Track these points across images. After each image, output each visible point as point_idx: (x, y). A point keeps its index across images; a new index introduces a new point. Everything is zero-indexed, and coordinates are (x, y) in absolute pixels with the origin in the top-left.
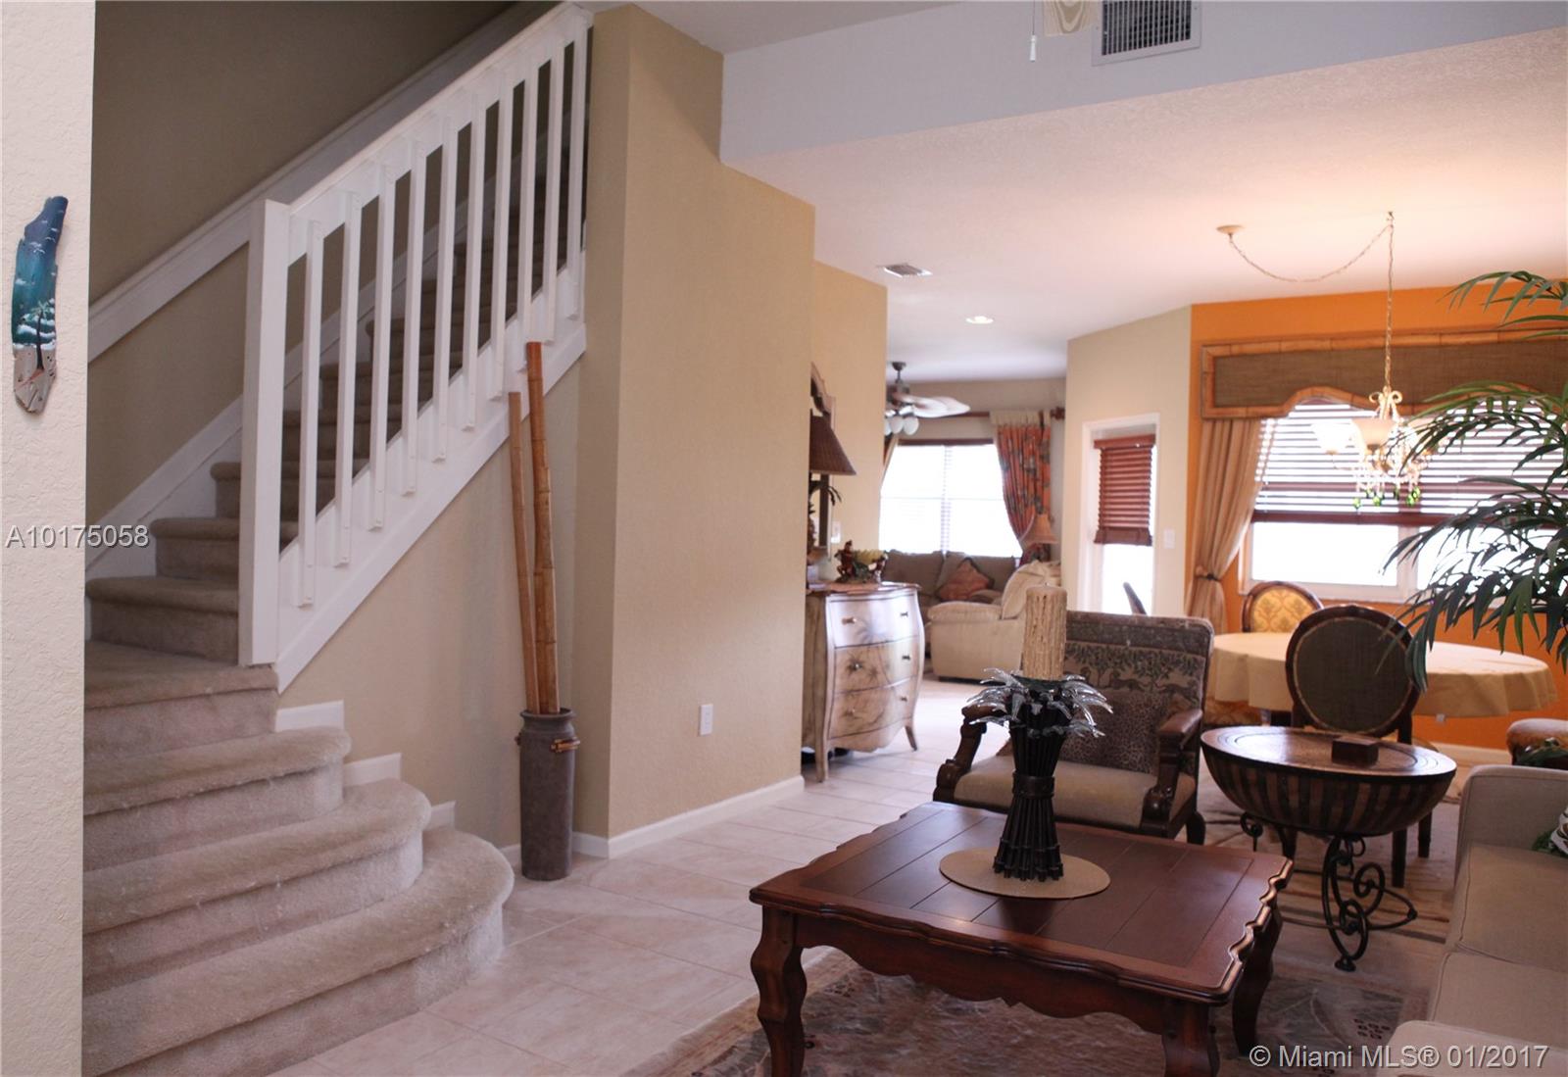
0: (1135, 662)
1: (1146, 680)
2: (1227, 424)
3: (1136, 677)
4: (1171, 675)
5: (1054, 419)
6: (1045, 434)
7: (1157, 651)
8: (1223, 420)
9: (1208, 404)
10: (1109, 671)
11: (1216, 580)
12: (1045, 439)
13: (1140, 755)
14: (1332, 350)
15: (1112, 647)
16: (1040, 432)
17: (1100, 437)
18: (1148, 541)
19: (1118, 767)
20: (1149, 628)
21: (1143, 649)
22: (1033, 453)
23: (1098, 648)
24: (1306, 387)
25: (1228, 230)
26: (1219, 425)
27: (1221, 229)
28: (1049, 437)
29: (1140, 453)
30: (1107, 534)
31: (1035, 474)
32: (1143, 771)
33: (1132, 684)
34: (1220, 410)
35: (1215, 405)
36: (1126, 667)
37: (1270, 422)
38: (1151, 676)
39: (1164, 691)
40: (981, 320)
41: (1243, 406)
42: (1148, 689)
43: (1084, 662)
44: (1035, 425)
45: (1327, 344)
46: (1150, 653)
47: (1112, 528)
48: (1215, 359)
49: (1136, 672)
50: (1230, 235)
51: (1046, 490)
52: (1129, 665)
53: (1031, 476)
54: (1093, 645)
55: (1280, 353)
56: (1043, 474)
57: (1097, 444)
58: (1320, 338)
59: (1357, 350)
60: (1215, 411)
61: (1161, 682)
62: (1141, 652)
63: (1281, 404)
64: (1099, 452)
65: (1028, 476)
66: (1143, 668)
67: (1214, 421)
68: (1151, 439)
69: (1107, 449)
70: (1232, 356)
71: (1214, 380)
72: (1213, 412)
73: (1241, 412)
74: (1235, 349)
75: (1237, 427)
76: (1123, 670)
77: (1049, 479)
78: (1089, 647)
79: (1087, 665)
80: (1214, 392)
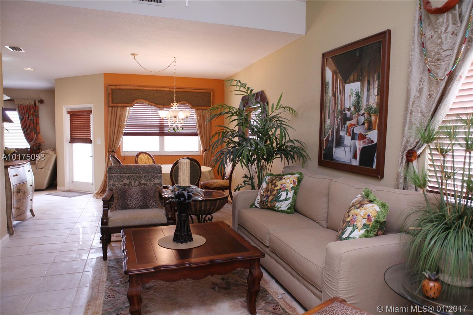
0: (144, 178)
1: (148, 183)
2: (116, 108)
3: (145, 182)
4: (155, 180)
5: (39, 103)
6: (36, 108)
7: (150, 174)
8: (115, 107)
9: (111, 102)
10: (137, 181)
11: (115, 152)
12: (37, 110)
13: (155, 204)
14: (144, 90)
15: (137, 174)
16: (34, 107)
17: (69, 110)
18: (90, 142)
19: (149, 208)
20: (146, 168)
21: (146, 174)
22: (32, 114)
23: (133, 175)
24: (137, 99)
25: (134, 55)
26: (114, 109)
27: (131, 54)
28: (38, 109)
29: (86, 116)
30: (73, 140)
31: (34, 121)
32: (156, 208)
33: (145, 184)
34: (114, 104)
35: (113, 103)
36: (142, 180)
37: (128, 108)
38: (150, 181)
39: (154, 185)
40: (29, 69)
41: (120, 103)
42: (149, 185)
43: (129, 180)
44: (33, 105)
45: (143, 88)
46: (148, 175)
47: (75, 138)
48: (112, 89)
49: (145, 181)
50: (134, 56)
51: (38, 126)
52: (143, 179)
53: (32, 121)
54: (131, 174)
55: (130, 89)
56: (36, 121)
57: (69, 112)
58: (141, 86)
59: (150, 90)
60: (112, 104)
61: (152, 183)
62: (146, 175)
63: (131, 103)
64: (69, 115)
65: (31, 122)
66: (147, 180)
67: (112, 107)
68: (90, 112)
69: (73, 114)
70: (117, 89)
71: (112, 95)
72: (112, 105)
73: (120, 105)
74: (118, 87)
75: (119, 109)
76: (142, 181)
77: (39, 123)
78: (130, 175)
79: (130, 180)
80: (112, 99)
